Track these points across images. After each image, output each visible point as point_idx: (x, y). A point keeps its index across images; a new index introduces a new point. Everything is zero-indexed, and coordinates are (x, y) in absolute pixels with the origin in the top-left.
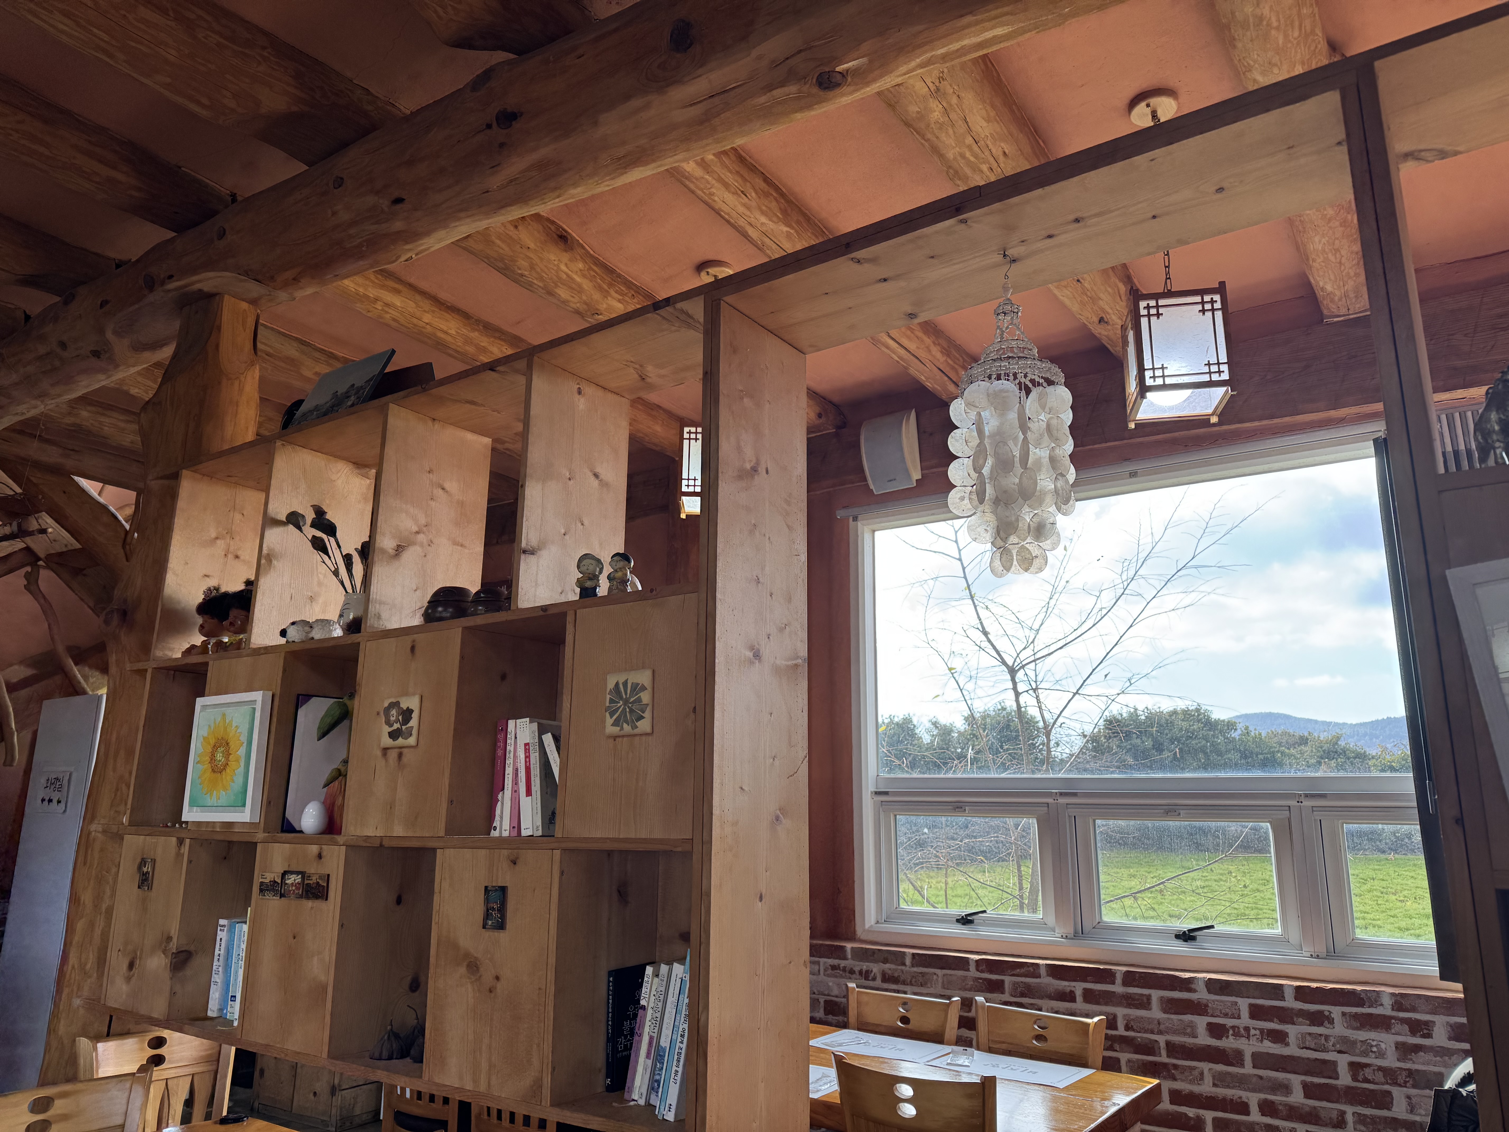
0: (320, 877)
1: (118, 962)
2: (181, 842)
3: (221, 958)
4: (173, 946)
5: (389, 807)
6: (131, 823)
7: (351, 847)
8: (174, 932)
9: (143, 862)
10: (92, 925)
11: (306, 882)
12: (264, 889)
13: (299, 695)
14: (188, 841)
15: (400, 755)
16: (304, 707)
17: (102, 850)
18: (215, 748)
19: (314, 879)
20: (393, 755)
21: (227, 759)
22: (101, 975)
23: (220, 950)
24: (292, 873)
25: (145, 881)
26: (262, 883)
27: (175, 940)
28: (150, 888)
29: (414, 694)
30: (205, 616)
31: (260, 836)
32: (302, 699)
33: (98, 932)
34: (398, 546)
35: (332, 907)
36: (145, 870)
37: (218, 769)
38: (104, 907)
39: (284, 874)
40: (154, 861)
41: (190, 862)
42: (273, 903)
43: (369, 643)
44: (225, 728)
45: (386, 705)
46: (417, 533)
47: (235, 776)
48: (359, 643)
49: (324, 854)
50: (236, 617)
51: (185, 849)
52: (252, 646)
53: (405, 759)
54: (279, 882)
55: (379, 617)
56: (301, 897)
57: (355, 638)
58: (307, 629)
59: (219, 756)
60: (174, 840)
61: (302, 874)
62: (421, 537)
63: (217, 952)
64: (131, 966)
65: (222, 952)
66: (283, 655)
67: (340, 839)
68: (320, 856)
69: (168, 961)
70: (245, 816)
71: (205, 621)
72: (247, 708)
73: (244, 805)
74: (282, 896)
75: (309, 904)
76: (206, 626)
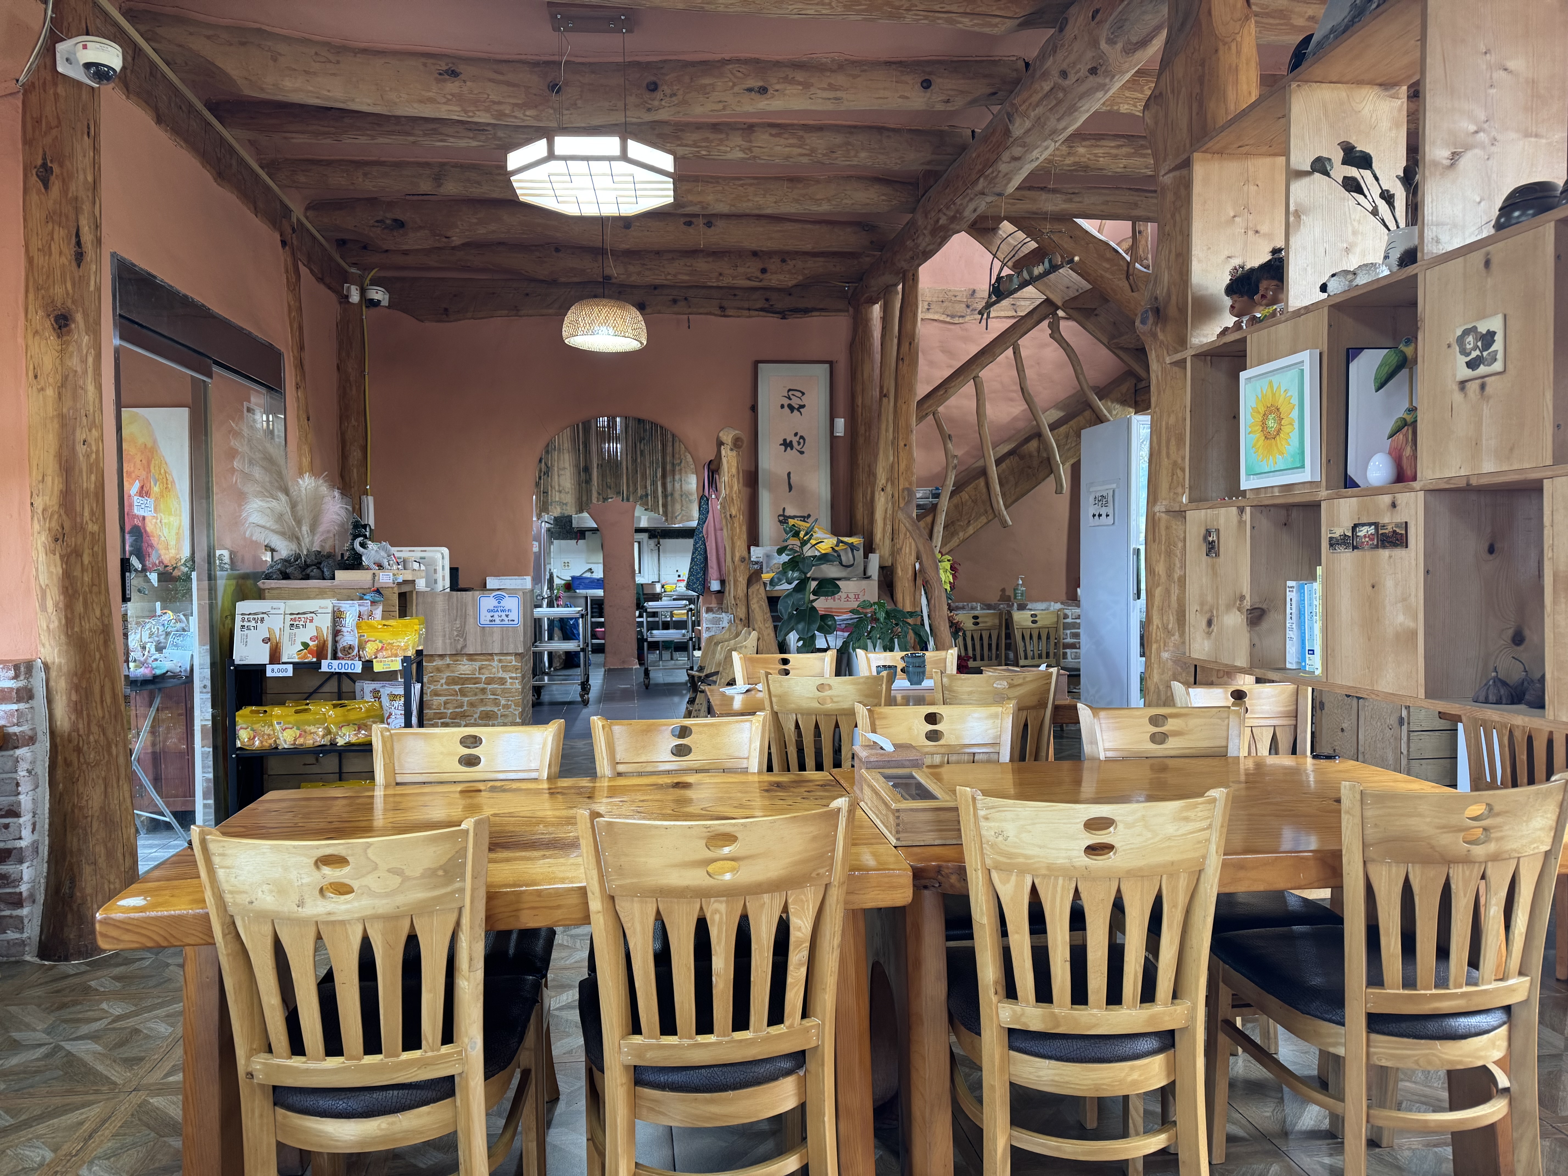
0: (1397, 525)
1: (1196, 621)
2: (1241, 510)
3: (1294, 617)
4: (1247, 604)
5: (1474, 443)
6: (1191, 501)
7: (1432, 492)
8: (1246, 590)
9: (1208, 533)
10: (1168, 591)
11: (1381, 532)
12: (1333, 543)
13: (1348, 350)
14: (1248, 509)
15: (1483, 387)
16: (1355, 361)
17: (1167, 528)
18: (1265, 416)
19: (1390, 529)
20: (1474, 387)
21: (1280, 424)
22: (1182, 634)
23: (1291, 609)
24: (1363, 525)
25: (1212, 548)
26: (1331, 539)
27: (1248, 597)
28: (1217, 555)
29: (1496, 314)
30: (1235, 296)
31: (1323, 493)
32: (1352, 353)
33: (1174, 598)
34: (1453, 153)
35: (1413, 554)
36: (1211, 539)
37: (1270, 436)
38: (1176, 576)
39: (1354, 527)
40: (1218, 531)
41: (1253, 528)
42: (1346, 558)
43: (1428, 272)
44: (1274, 395)
45: (1459, 332)
46: (1476, 132)
47: (1289, 441)
48: (1416, 275)
49: (1398, 502)
50: (1267, 289)
51: (1247, 516)
52: (1290, 309)
53: (1489, 390)
54: (1350, 534)
55: (1438, 241)
56: (1377, 547)
57: (1411, 270)
58: (1350, 277)
59: (1271, 423)
60: (1234, 510)
61: (1376, 525)
62: (1482, 136)
63: (1288, 611)
64: (1210, 623)
65: (1294, 611)
66: (1326, 310)
67: (1416, 485)
68: (1394, 505)
69: (1244, 617)
70: (1305, 476)
71: (1234, 302)
72: (1294, 372)
73: (1303, 467)
74: (1355, 548)
75: (1385, 553)
76: (1236, 305)
